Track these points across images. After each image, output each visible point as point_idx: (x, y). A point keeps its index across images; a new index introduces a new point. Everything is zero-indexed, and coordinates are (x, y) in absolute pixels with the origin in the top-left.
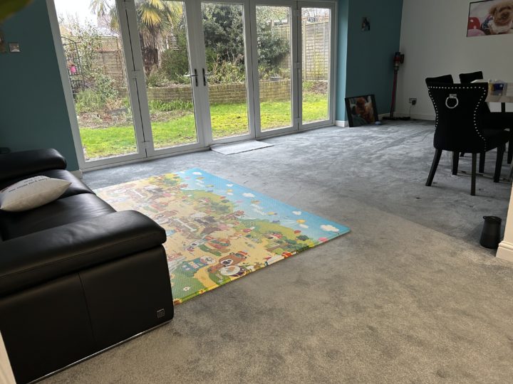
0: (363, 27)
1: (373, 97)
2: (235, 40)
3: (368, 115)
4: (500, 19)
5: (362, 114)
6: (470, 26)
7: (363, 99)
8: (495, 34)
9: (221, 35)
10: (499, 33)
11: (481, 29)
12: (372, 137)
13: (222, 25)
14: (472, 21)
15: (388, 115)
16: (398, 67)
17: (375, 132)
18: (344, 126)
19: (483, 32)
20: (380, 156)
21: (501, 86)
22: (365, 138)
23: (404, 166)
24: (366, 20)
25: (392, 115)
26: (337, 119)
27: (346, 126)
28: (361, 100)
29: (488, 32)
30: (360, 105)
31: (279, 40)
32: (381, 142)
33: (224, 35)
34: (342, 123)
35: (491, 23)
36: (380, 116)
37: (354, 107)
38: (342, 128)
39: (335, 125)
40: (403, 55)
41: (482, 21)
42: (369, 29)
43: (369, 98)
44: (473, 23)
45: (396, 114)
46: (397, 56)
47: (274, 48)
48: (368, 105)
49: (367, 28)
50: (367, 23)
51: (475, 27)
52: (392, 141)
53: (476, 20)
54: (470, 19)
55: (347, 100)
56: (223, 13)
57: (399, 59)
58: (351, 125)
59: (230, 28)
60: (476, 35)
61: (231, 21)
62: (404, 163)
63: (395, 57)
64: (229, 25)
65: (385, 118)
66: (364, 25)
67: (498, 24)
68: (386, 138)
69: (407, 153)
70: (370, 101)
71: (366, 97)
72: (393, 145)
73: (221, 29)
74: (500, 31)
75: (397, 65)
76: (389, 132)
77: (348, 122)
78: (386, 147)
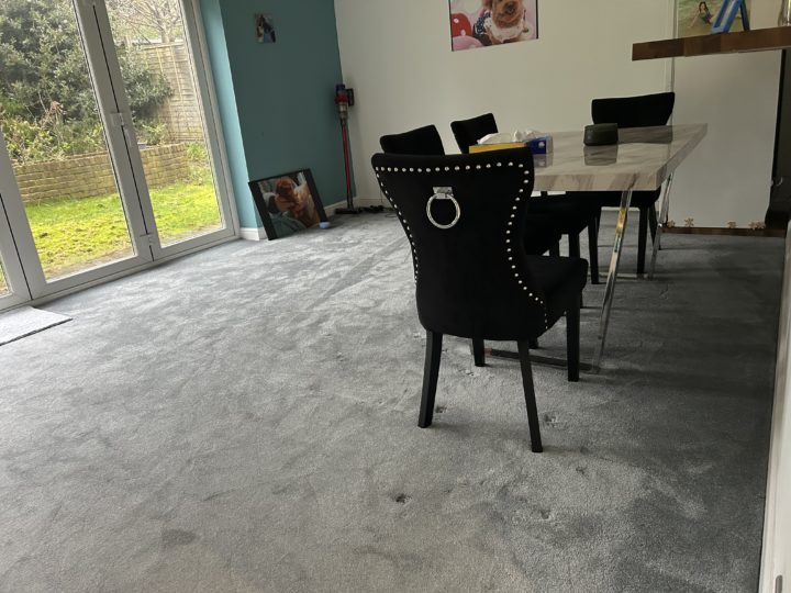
0: (259, 35)
1: (308, 174)
2: (51, 76)
3: (305, 209)
4: (503, 15)
5: (290, 209)
6: (455, 31)
7: (289, 181)
8: (498, 43)
9: (17, 66)
10: (506, 42)
11: (474, 35)
12: (311, 263)
13: (18, 47)
14: (456, 21)
15: (343, 204)
16: (345, 113)
17: (317, 247)
18: (258, 239)
19: (478, 41)
20: (319, 322)
21: (541, 144)
22: (294, 268)
23: (370, 349)
24: (263, 19)
25: (350, 204)
26: (242, 224)
27: (262, 239)
28: (285, 183)
29: (486, 41)
30: (285, 192)
31: (145, 73)
32: (325, 275)
33: (26, 67)
34: (254, 232)
35: (489, 23)
36: (329, 209)
37: (272, 198)
38: (253, 242)
39: (241, 239)
40: (352, 90)
41: (473, 21)
42: (274, 40)
43: (301, 176)
44: (459, 25)
45: (358, 202)
46: (340, 92)
47: (139, 87)
48: (300, 190)
49: (269, 37)
50: (266, 27)
51: (463, 32)
52: (347, 268)
53: (462, 17)
54: (452, 17)
55: (253, 185)
56: (16, 24)
57: (344, 97)
58: (272, 235)
59: (38, 52)
60: (466, 47)
61: (38, 40)
62: (369, 340)
63: (337, 95)
64: (35, 47)
65: (339, 212)
66: (262, 31)
67: (501, 24)
68: (337, 263)
69: (378, 303)
70: (304, 183)
71: (293, 176)
72: (349, 281)
73: (18, 57)
74: (505, 38)
75: (342, 109)
76: (345, 246)
77: (263, 229)
78: (333, 291)
